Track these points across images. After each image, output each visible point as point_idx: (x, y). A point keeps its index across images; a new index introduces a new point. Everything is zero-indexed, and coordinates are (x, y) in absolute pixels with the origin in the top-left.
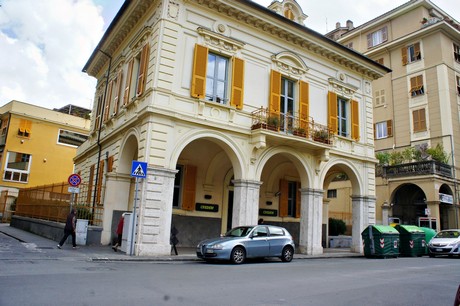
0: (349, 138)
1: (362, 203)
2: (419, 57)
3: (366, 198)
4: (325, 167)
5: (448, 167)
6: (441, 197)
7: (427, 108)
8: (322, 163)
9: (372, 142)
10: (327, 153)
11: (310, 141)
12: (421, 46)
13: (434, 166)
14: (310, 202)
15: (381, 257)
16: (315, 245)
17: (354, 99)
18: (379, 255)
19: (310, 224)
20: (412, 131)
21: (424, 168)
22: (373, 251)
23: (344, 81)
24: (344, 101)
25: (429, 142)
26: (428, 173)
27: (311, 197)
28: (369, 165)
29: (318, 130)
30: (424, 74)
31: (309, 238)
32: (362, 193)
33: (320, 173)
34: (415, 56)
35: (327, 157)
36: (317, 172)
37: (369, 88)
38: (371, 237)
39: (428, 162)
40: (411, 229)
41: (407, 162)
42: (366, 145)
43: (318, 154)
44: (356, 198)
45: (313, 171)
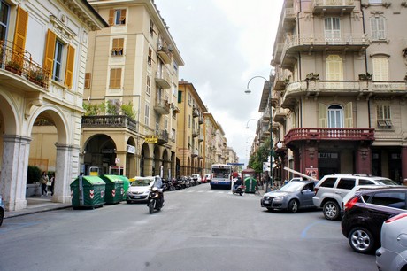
0: (61, 84)
1: (67, 152)
2: (124, 22)
3: (71, 148)
4: (35, 111)
5: (134, 122)
6: (128, 148)
7: (123, 69)
8: (33, 107)
9: (81, 91)
10: (41, 97)
11: (22, 79)
12: (127, 12)
13: (126, 121)
14: (16, 150)
15: (90, 208)
16: (18, 199)
17: (71, 44)
18: (88, 206)
19: (13, 176)
20: (108, 87)
21: (118, 122)
22: (82, 202)
23: (65, 23)
24: (61, 44)
25: (121, 99)
26: (120, 126)
27: (16, 145)
28: (77, 115)
29: (35, 69)
30: (125, 38)
31: (12, 191)
32: (68, 142)
33: (29, 119)
34: (120, 20)
35: (41, 102)
36: (26, 116)
37: (86, 37)
38: (81, 188)
39: (121, 116)
40: (113, 178)
41: (102, 114)
42: (76, 94)
43: (29, 97)
44: (61, 147)
45: (21, 115)
